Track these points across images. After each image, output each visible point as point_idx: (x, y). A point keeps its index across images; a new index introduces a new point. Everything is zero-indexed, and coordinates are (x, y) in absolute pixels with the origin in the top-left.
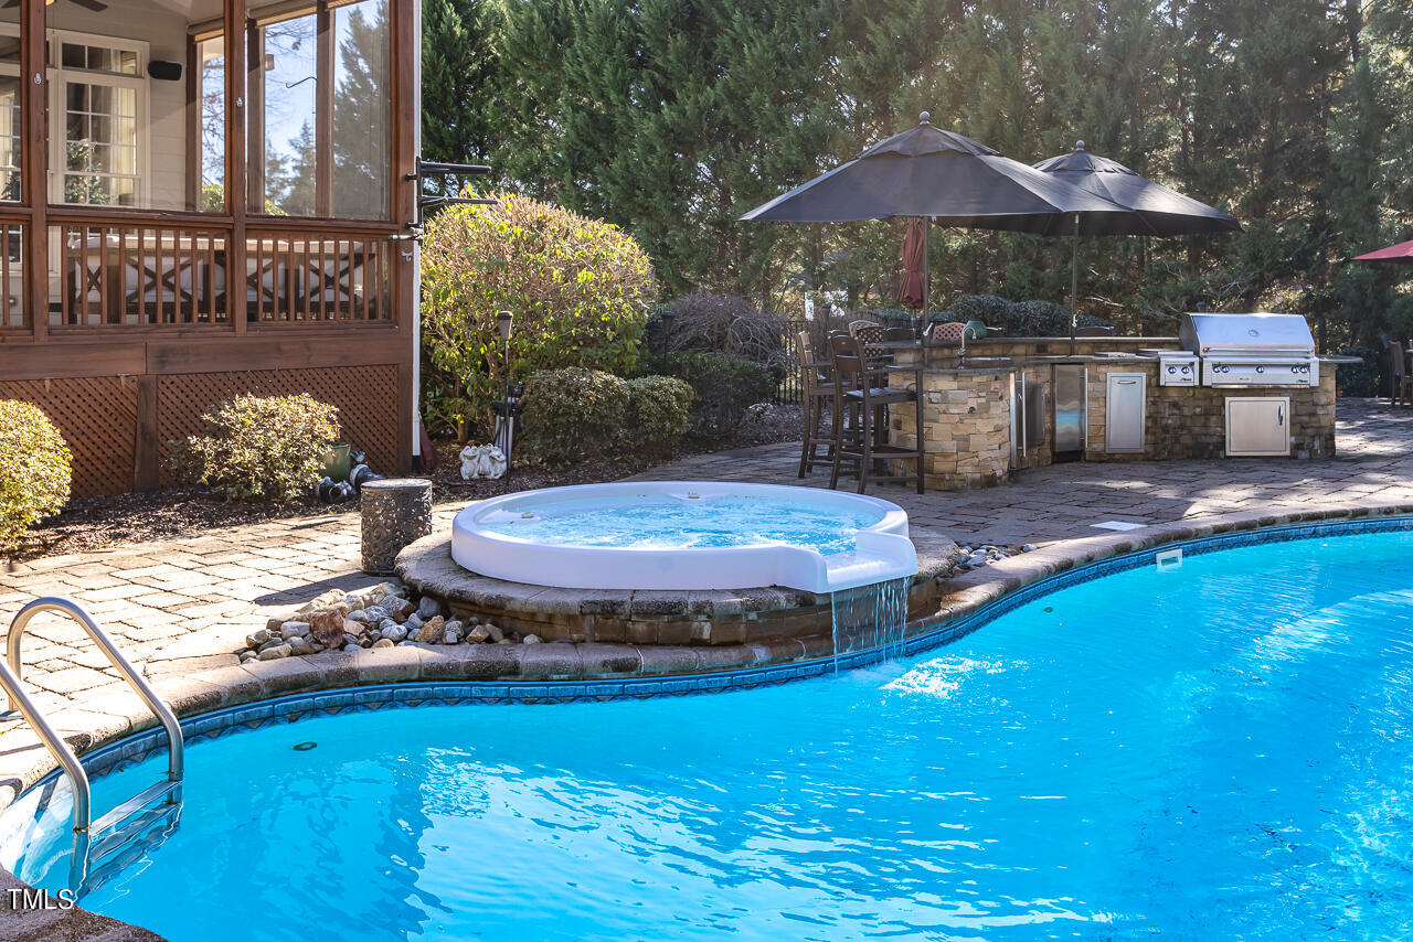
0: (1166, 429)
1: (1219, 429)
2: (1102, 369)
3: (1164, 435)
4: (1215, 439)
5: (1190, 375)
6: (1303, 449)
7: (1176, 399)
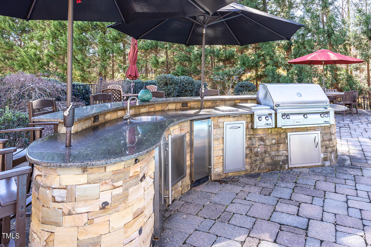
0: (256, 154)
1: (285, 152)
2: (221, 120)
3: (256, 158)
4: (283, 158)
5: (270, 121)
6: (327, 160)
7: (262, 135)
